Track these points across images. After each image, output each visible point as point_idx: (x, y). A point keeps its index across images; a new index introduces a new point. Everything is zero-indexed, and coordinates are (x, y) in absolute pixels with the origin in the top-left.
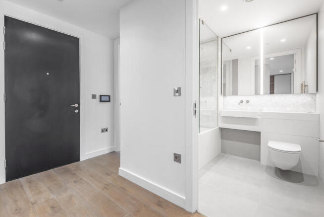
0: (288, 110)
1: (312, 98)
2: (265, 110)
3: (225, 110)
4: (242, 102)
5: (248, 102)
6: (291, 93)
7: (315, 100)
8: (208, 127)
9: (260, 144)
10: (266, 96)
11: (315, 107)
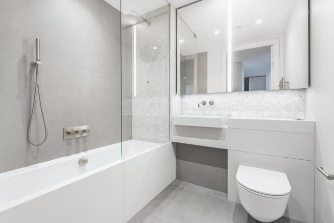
0: (267, 116)
1: (300, 96)
2: (235, 116)
3: (183, 116)
4: (204, 103)
5: (211, 103)
6: (265, 89)
7: (304, 100)
8: (157, 142)
9: (226, 168)
10: (236, 94)
11: (304, 111)
